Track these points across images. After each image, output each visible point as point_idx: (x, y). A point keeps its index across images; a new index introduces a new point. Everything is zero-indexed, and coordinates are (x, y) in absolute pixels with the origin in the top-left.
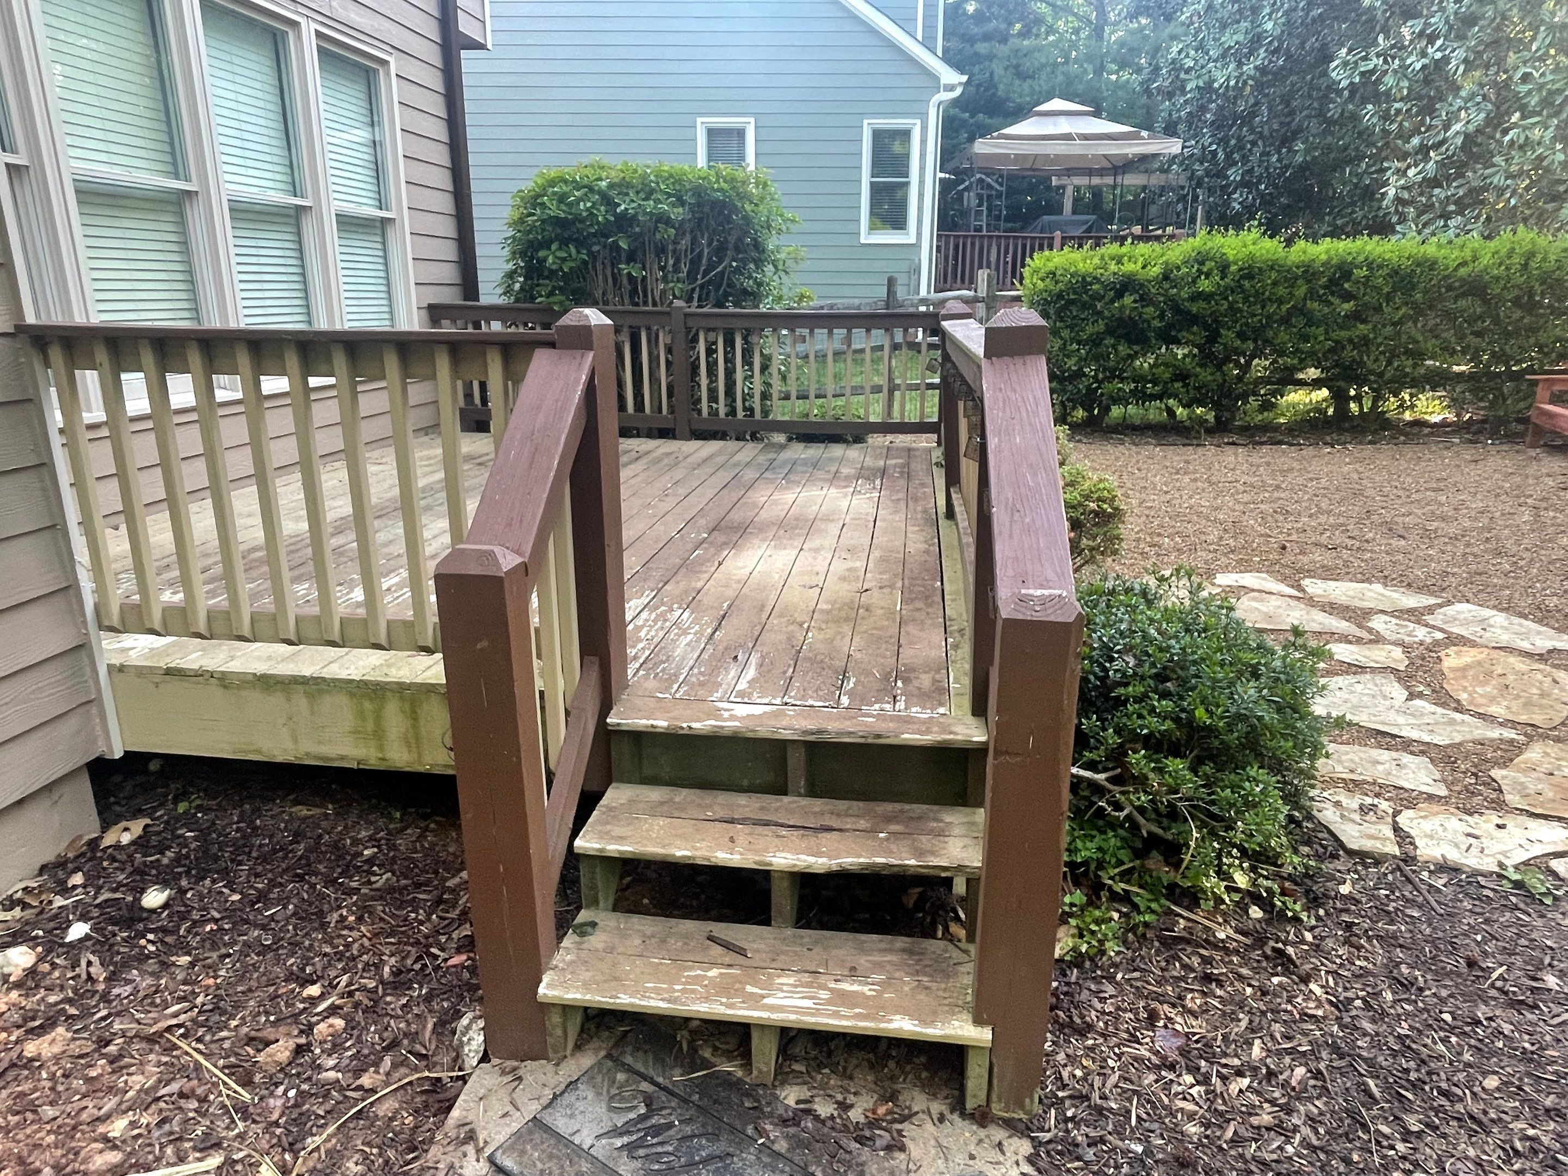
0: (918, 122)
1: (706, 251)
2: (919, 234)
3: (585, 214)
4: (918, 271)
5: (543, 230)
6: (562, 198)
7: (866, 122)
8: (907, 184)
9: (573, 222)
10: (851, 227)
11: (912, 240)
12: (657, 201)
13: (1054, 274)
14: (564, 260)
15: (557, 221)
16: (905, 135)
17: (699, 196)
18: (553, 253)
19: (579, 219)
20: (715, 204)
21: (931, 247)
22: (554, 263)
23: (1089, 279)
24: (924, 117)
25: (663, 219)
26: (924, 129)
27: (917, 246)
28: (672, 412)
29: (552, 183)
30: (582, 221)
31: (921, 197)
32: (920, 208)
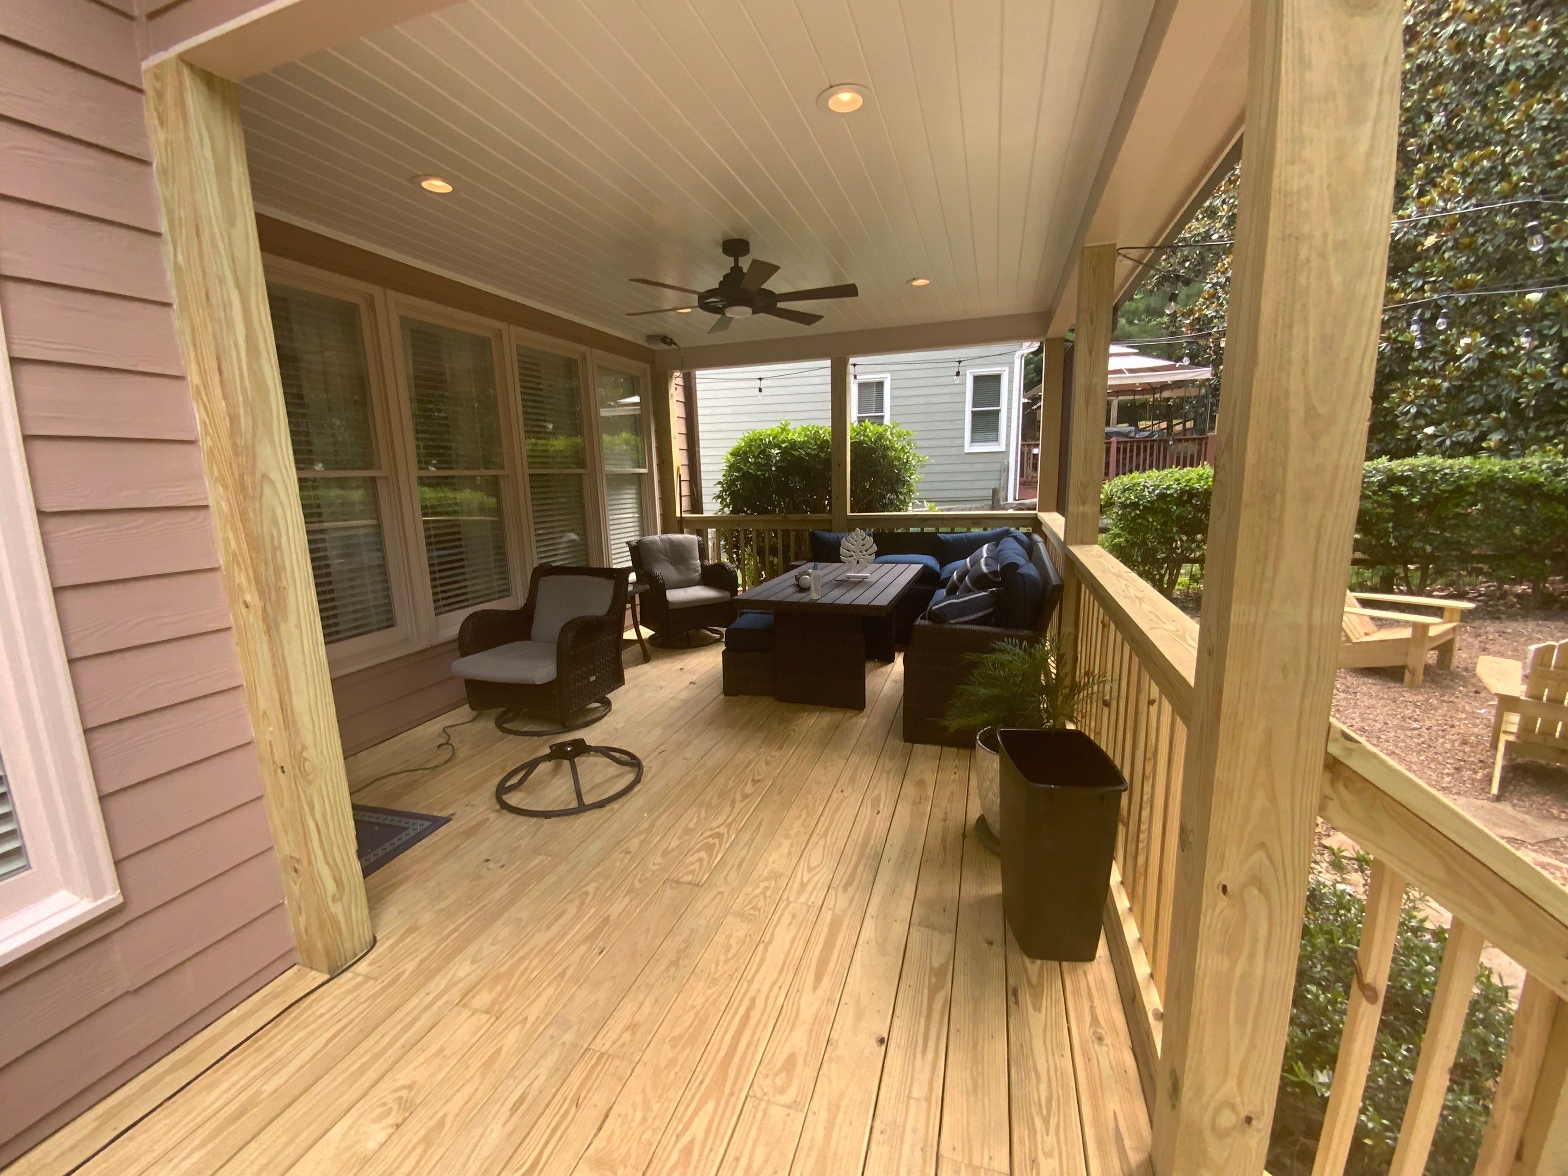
0: (1007, 369)
2: (1008, 445)
4: (1007, 469)
7: (968, 372)
8: (998, 411)
10: (958, 442)
11: (1003, 448)
16: (997, 378)
21: (1017, 453)
24: (1011, 365)
26: (1011, 373)
27: (1006, 453)
31: (1009, 419)
32: (1009, 427)
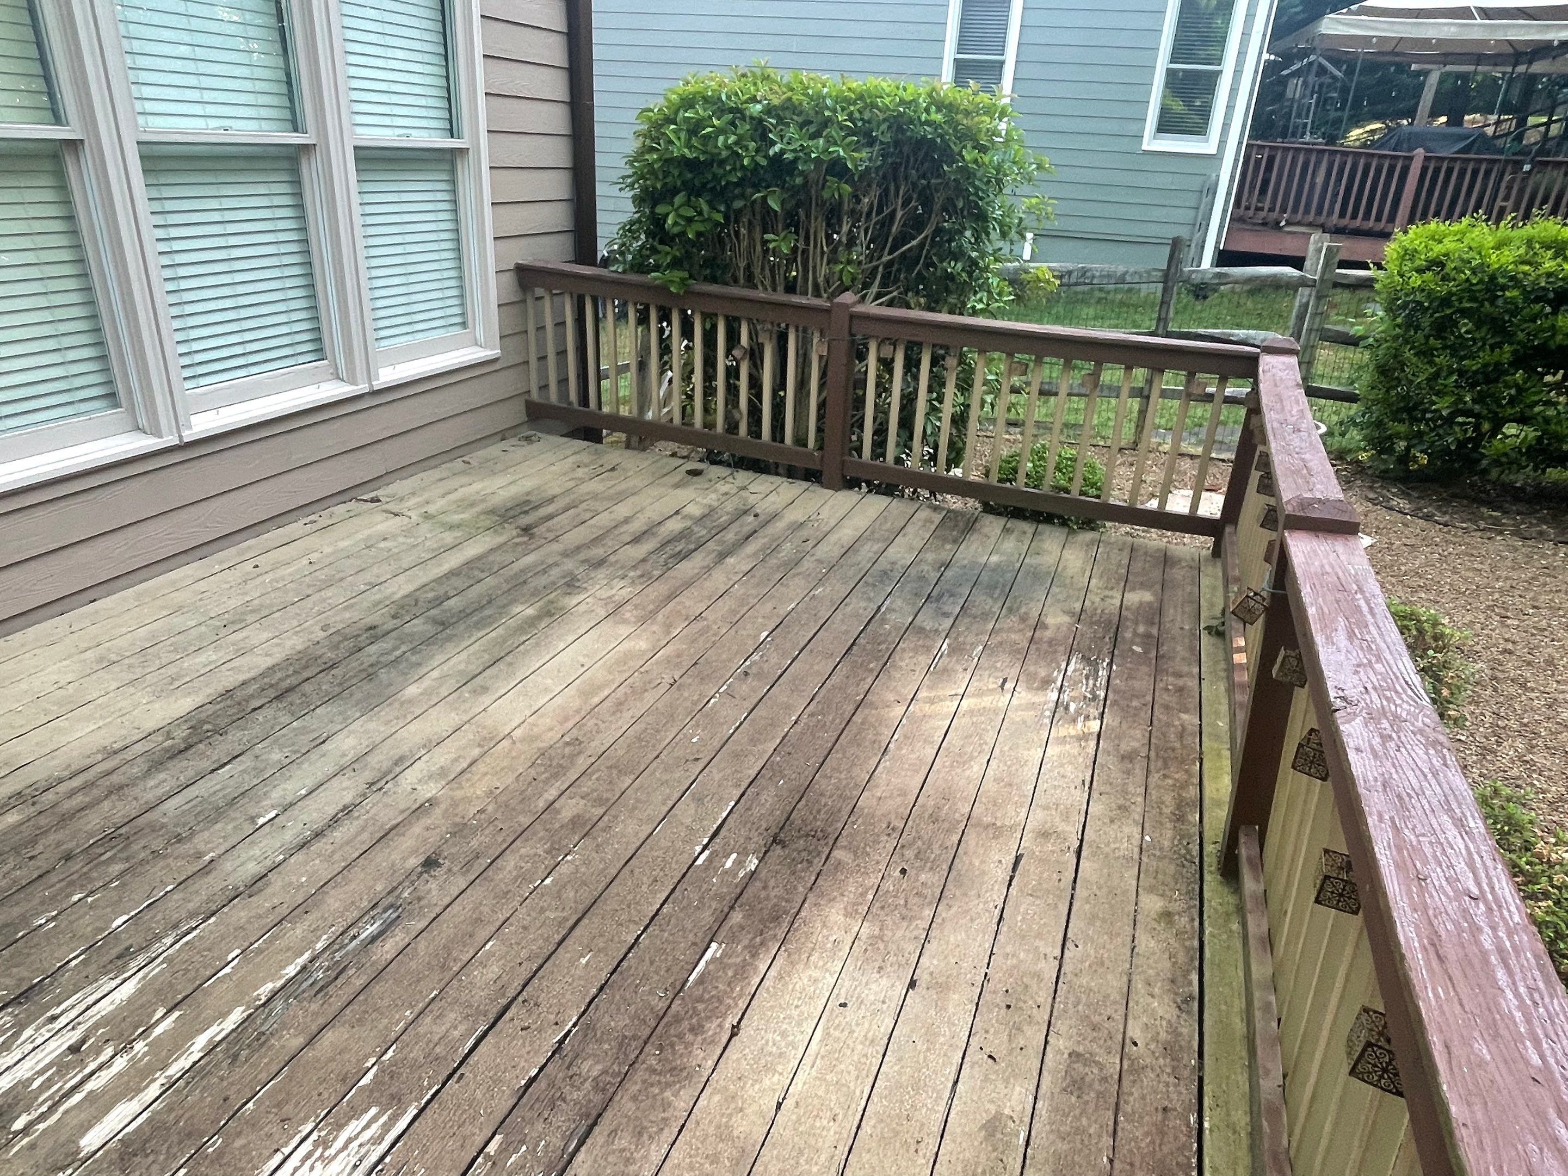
1: (899, 214)
2: (1222, 143)
3: (724, 154)
4: (1213, 191)
5: (666, 174)
6: (694, 128)
8: (1217, 75)
9: (708, 164)
10: (1132, 128)
12: (831, 141)
13: (1442, 265)
14: (690, 220)
15: (685, 162)
17: (900, 129)
18: (676, 210)
19: (714, 160)
20: (921, 143)
21: (1237, 161)
22: (675, 224)
23: (1501, 280)
25: (837, 168)
27: (1216, 158)
28: (821, 448)
29: (688, 102)
30: (722, 163)
31: (1234, 92)
32: (1230, 108)
